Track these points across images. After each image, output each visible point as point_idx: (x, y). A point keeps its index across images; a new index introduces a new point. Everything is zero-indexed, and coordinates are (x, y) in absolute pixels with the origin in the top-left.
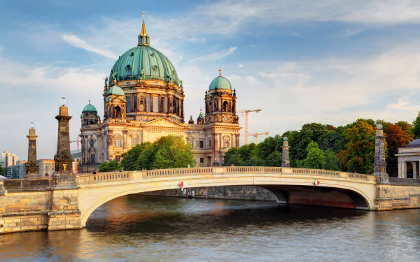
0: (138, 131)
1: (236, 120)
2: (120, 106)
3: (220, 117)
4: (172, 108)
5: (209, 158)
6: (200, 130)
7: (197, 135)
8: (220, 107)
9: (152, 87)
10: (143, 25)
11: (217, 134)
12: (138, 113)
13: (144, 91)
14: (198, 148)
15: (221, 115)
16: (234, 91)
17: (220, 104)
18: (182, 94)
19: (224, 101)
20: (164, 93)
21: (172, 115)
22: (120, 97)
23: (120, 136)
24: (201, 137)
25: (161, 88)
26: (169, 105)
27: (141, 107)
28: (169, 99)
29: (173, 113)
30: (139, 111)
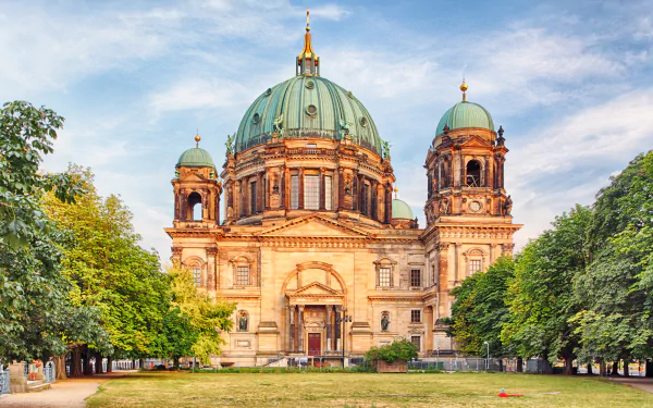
0: (251, 249)
1: (504, 207)
2: (200, 192)
3: (456, 202)
4: (349, 199)
5: (430, 308)
6: (410, 242)
7: (403, 254)
8: (457, 176)
9: (302, 152)
10: (307, 38)
11: (445, 246)
12: (268, 214)
13: (280, 162)
14: (405, 286)
15: (459, 195)
16: (501, 131)
17: (457, 167)
18: (388, 171)
19: (468, 159)
20: (332, 165)
21: (351, 215)
22: (201, 172)
23: (199, 259)
24: (412, 259)
25: (323, 153)
26: (342, 192)
27: (275, 200)
28: (341, 176)
29: (354, 210)
30: (269, 209)
